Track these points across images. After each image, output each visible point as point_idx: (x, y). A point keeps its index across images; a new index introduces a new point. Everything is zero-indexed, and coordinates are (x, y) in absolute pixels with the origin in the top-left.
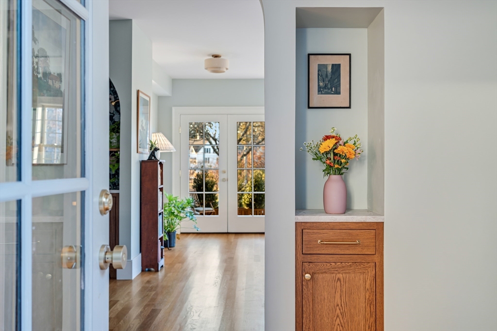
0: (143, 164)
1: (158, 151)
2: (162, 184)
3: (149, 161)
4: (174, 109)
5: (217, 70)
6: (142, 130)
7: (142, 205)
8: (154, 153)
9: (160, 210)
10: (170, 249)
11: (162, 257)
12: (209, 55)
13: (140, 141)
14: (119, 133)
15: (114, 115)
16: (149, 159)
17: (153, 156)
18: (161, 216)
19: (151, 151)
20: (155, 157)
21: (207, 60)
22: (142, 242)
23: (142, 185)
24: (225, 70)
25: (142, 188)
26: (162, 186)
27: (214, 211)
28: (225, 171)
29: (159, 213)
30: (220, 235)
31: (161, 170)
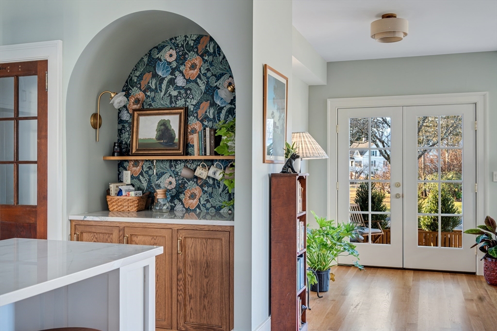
0: (274, 180)
1: (296, 160)
2: (304, 209)
4: (329, 101)
5: (389, 36)
7: (273, 243)
8: (291, 164)
9: (300, 250)
10: (320, 295)
11: (304, 321)
12: (377, 16)
16: (282, 172)
17: (290, 167)
18: (302, 259)
19: (288, 159)
20: (293, 169)
21: (374, 24)
22: (272, 299)
23: (272, 211)
24: (402, 37)
25: (272, 217)
26: (304, 213)
27: (383, 233)
28: (399, 183)
29: (297, 255)
30: (392, 271)
31: (303, 189)
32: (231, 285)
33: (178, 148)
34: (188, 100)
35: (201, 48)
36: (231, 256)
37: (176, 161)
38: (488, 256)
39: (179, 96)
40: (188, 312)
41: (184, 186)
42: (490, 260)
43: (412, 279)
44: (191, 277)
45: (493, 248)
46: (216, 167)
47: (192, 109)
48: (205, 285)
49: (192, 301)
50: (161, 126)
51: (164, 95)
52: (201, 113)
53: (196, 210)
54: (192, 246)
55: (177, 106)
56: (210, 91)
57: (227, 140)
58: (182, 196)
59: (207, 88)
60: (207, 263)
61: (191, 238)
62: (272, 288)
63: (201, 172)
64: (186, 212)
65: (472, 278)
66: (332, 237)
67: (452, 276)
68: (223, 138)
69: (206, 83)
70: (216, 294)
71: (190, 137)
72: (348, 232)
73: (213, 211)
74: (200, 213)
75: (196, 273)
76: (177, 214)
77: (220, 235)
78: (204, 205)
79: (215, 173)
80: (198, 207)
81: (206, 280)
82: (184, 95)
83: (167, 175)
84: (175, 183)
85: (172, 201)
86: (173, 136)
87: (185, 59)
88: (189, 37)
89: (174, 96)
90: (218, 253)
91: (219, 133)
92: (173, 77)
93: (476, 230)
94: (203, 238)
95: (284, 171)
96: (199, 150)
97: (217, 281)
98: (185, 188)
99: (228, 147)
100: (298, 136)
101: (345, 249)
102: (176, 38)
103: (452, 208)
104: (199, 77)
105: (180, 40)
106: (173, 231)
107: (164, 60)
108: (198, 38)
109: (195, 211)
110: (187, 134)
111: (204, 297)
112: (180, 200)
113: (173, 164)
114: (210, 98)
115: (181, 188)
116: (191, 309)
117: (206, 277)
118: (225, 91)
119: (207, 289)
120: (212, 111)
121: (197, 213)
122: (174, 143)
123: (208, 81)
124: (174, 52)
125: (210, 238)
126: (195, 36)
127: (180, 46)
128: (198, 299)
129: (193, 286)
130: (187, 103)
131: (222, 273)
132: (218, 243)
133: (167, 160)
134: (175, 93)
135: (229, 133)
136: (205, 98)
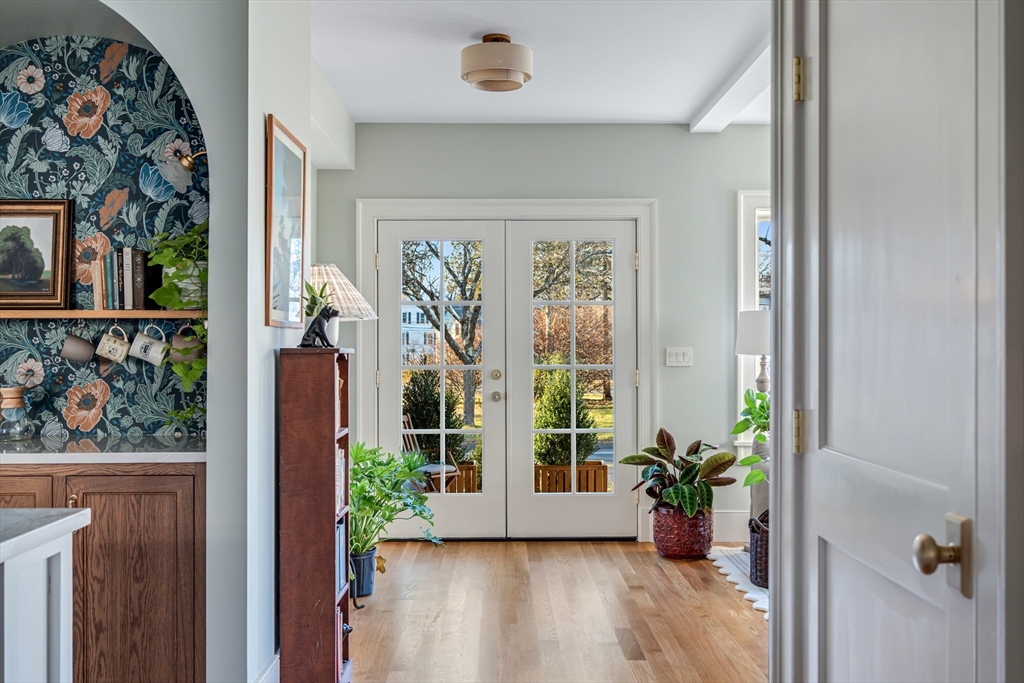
0: (285, 361)
1: (333, 319)
2: (344, 424)
3: (306, 350)
4: (360, 205)
5: (496, 79)
6: (280, 251)
8: (321, 327)
9: (340, 509)
11: (346, 658)
12: (475, 36)
13: (275, 287)
14: (205, 259)
15: (191, 203)
16: (303, 345)
17: (317, 335)
18: (343, 526)
21: (467, 51)
23: (282, 428)
24: (522, 81)
25: (282, 441)
26: (346, 431)
27: (459, 472)
28: (499, 372)
29: (337, 519)
30: (486, 546)
31: (342, 381)
32: (199, 593)
33: (50, 292)
34: (74, 183)
35: (107, 67)
36: (197, 528)
37: (45, 321)
38: (660, 504)
39: (53, 174)
40: (92, 663)
41: (65, 379)
42: (663, 511)
43: (527, 558)
44: (101, 581)
45: (671, 489)
46: (148, 336)
47: (85, 206)
48: (135, 597)
49: (102, 635)
50: (6, 240)
51: (14, 169)
52: (107, 214)
53: (96, 433)
54: (102, 513)
55: (48, 196)
56: (129, 166)
57: (176, 276)
58: (60, 403)
59: (122, 159)
60: (140, 549)
61: (101, 494)
62: (281, 593)
63: (112, 348)
64: (71, 439)
65: (633, 549)
66: (383, 482)
67: (596, 546)
68: (165, 270)
69: (119, 147)
70: (162, 615)
71: (81, 267)
72: (411, 470)
73: (137, 434)
74: (105, 440)
75: (112, 572)
76: (47, 443)
77: (171, 485)
78: (116, 422)
79: (146, 349)
80: (101, 425)
81: (139, 586)
82: (66, 172)
83: (21, 356)
84: (42, 373)
85: (35, 414)
86: (39, 264)
87: (68, 91)
88: (78, 41)
89: (40, 174)
90: (166, 525)
91: (156, 260)
92: (38, 129)
93: (641, 457)
94: (130, 493)
95: (307, 343)
96: (105, 297)
97: (165, 587)
98: (68, 384)
99: (180, 291)
100: (317, 272)
101: (406, 505)
102: (43, 40)
103: (584, 418)
104: (102, 132)
105: (54, 46)
106: (55, 480)
107: (14, 89)
108: (100, 44)
109: (92, 435)
110: (73, 261)
111: (133, 625)
112: (56, 412)
113: (36, 328)
114: (129, 181)
115: (58, 383)
116: (102, 654)
117: (137, 579)
118: (176, 168)
119: (140, 607)
120: (134, 211)
121: (99, 440)
122: (42, 281)
123: (125, 144)
124: (38, 73)
125: (146, 493)
126: (93, 41)
127: (54, 59)
128: (119, 632)
129: (105, 602)
130: (73, 192)
131: (177, 569)
132: (167, 501)
133: (22, 320)
134: (41, 167)
135: (181, 261)
136: (118, 182)
